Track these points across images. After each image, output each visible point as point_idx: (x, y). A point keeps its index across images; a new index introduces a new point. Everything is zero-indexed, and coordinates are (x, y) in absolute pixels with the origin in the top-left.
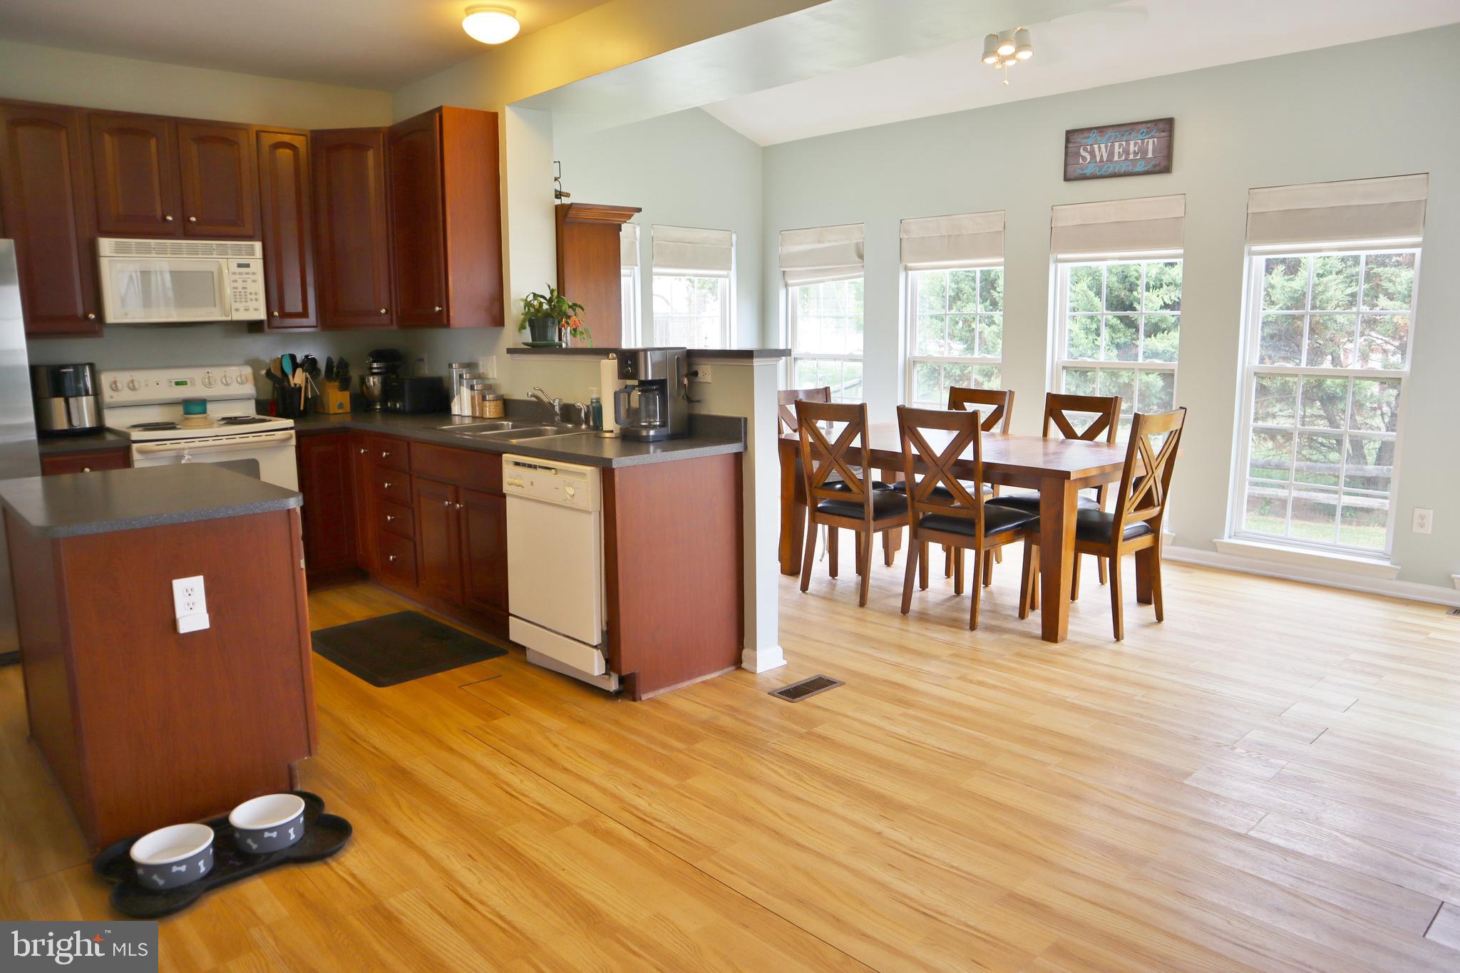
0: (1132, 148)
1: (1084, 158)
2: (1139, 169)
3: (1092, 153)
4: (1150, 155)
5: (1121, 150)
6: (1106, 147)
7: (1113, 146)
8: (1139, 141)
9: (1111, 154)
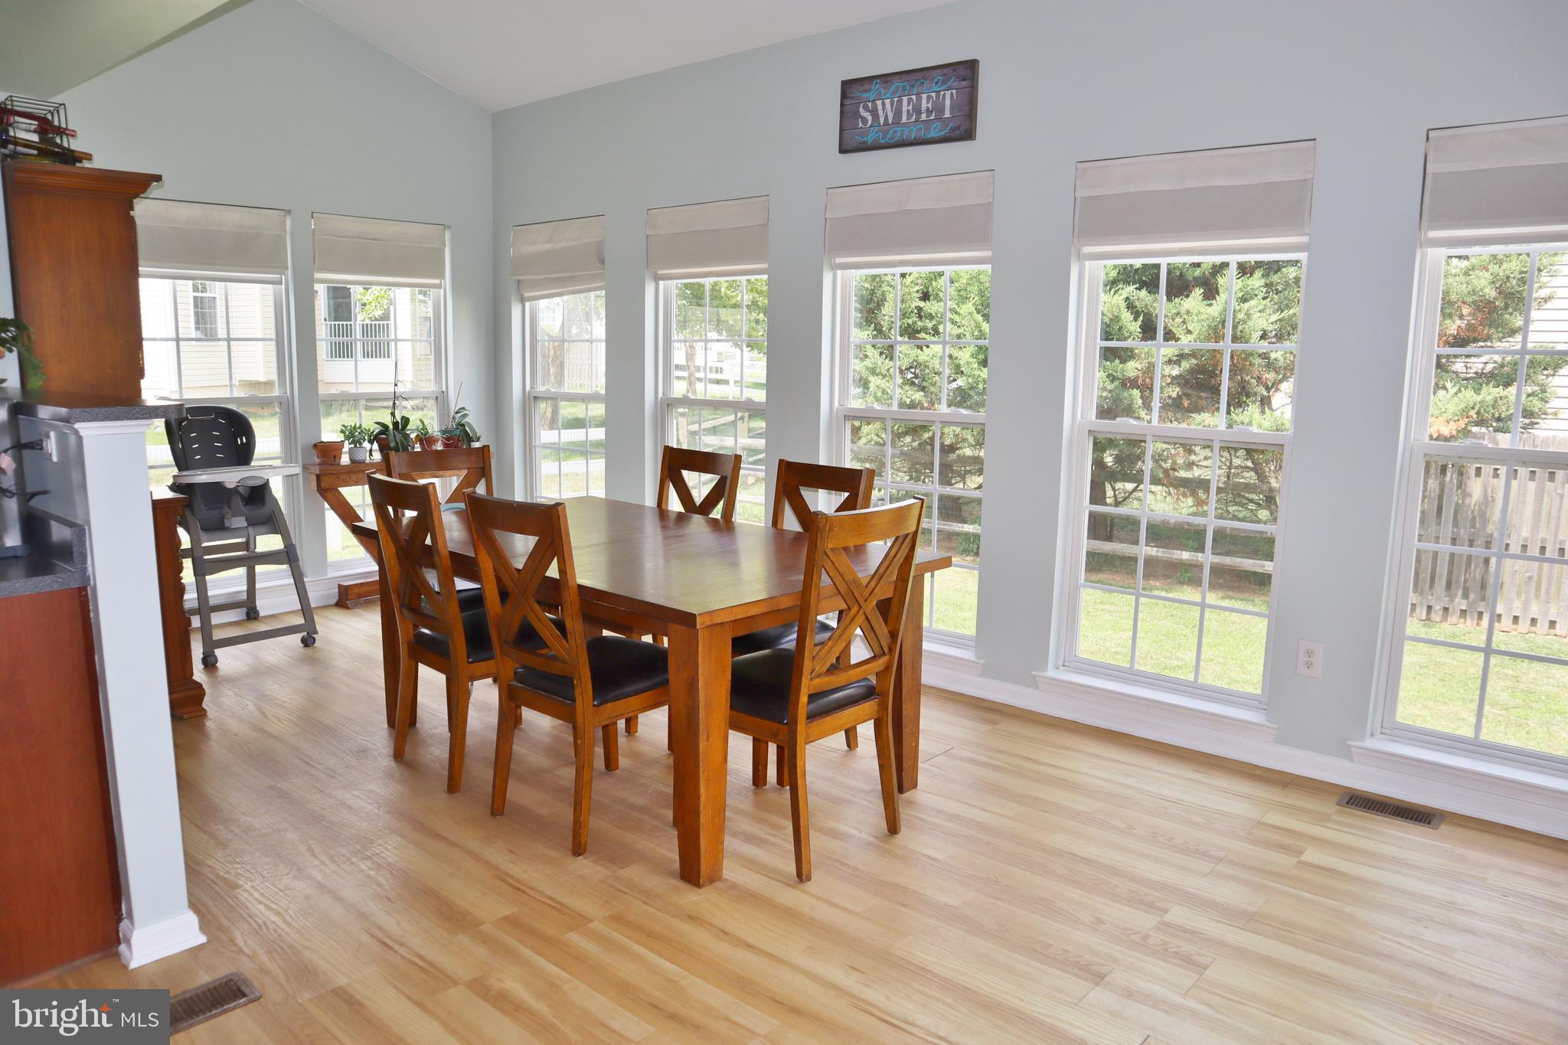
0: (924, 105)
1: (865, 120)
2: (933, 134)
3: (874, 113)
4: (947, 114)
5: (910, 108)
6: (892, 104)
7: (900, 102)
8: (934, 94)
9: (898, 113)
